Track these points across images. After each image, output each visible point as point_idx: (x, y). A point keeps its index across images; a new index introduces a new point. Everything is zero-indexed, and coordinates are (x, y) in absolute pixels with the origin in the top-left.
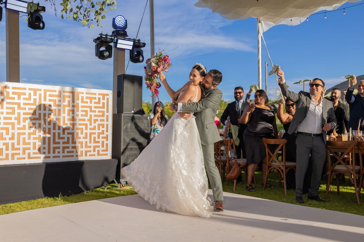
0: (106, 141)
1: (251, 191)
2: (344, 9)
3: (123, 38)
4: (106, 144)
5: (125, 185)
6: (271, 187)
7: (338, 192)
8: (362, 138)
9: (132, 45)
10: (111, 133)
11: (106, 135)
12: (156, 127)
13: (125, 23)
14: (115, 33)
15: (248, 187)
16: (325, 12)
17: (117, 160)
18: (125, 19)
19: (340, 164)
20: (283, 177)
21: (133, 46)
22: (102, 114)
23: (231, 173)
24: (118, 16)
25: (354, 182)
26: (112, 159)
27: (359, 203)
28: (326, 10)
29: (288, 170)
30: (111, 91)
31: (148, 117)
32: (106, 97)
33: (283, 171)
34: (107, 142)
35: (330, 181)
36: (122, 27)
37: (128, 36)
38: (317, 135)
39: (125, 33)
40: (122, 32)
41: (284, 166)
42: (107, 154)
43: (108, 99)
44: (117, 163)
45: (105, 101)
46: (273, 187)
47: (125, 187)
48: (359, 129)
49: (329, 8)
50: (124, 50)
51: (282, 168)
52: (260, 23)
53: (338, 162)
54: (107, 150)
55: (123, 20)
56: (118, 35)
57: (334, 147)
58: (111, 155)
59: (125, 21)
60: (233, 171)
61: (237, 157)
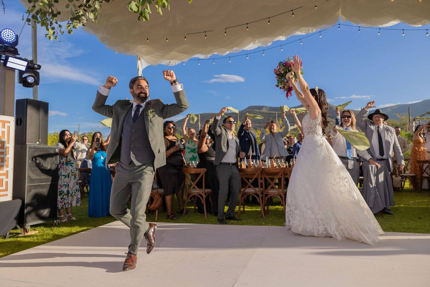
0: (6, 178)
1: (174, 219)
2: (214, 59)
3: (13, 56)
4: (6, 182)
5: (29, 230)
6: (189, 213)
7: (244, 212)
8: (255, 165)
9: (26, 65)
10: (12, 168)
11: (6, 171)
12: (69, 159)
13: (15, 38)
14: (3, 48)
15: (170, 216)
16: (199, 59)
17: (21, 201)
18: (15, 34)
19: (249, 187)
20: (203, 203)
21: (26, 67)
22: (1, 145)
23: (155, 203)
24: (5, 29)
25: (260, 201)
26: (13, 200)
27: (264, 218)
28: (198, 58)
29: (207, 195)
30: (13, 117)
31: (56, 149)
32: (7, 125)
33: (202, 197)
34: (7, 180)
35: (241, 202)
36: (11, 42)
37: (19, 54)
38: (233, 164)
39: (15, 50)
40: (12, 49)
41: (204, 192)
42: (7, 195)
43: (9, 127)
44: (21, 204)
45: (6, 130)
46: (190, 213)
47: (29, 232)
48: (251, 158)
49: (201, 56)
50: (13, 69)
51: (202, 194)
52: (140, 61)
53: (248, 186)
54: (6, 190)
55: (13, 34)
56: (7, 52)
57: (245, 173)
58: (12, 195)
59: (15, 36)
60: (156, 202)
61: (159, 187)
